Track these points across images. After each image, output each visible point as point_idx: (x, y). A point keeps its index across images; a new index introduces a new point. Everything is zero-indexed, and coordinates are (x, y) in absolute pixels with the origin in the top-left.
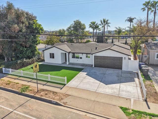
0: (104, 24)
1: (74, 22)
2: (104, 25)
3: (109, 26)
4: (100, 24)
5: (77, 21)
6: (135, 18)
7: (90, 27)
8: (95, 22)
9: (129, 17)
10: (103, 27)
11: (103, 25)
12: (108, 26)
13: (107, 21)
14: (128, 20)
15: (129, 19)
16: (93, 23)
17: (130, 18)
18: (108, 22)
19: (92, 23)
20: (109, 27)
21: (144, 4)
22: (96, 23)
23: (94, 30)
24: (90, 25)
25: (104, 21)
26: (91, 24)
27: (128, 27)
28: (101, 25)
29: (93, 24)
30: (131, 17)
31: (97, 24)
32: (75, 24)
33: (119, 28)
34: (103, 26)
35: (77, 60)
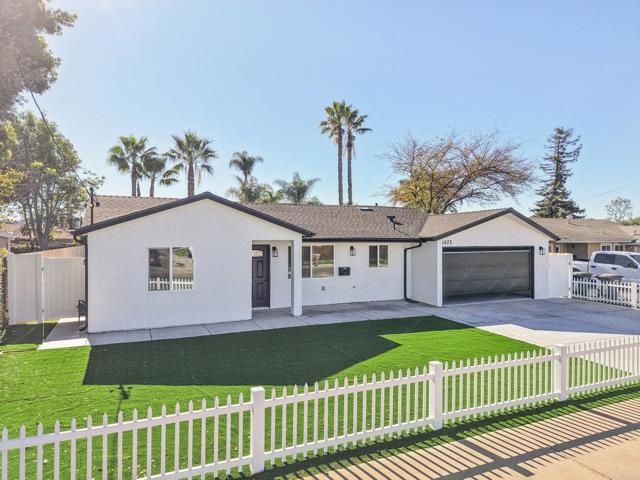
3: (208, 168)
4: (166, 154)
6: (261, 159)
8: (143, 141)
9: (241, 152)
12: (203, 166)
13: (207, 143)
14: (239, 163)
16: (133, 146)
17: (243, 158)
19: (126, 143)
20: (205, 173)
21: (328, 110)
22: (147, 147)
23: (135, 176)
24: (117, 149)
26: (123, 147)
30: (245, 153)
31: (154, 153)
35: (323, 289)
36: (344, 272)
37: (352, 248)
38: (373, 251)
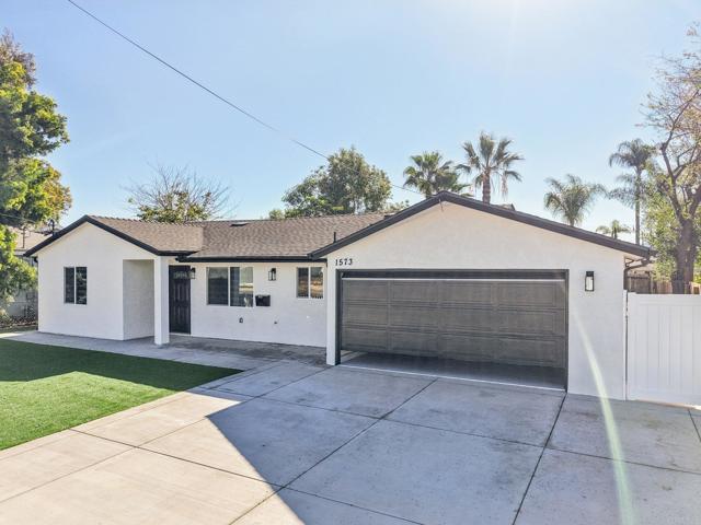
0: (482, 161)
1: (331, 159)
2: (488, 169)
3: (514, 174)
4: (460, 166)
5: (343, 153)
7: (411, 181)
10: (478, 180)
11: (478, 166)
12: (507, 173)
13: (503, 145)
15: (626, 151)
16: (428, 163)
17: (634, 149)
18: (510, 150)
19: (418, 161)
20: (511, 181)
22: (441, 164)
24: (410, 170)
25: (486, 147)
27: (628, 179)
28: (468, 169)
29: (425, 166)
30: (636, 141)
31: (448, 168)
32: (334, 170)
33: (570, 186)
34: (482, 176)
35: (241, 321)
36: (264, 301)
37: (274, 270)
38: (302, 273)
